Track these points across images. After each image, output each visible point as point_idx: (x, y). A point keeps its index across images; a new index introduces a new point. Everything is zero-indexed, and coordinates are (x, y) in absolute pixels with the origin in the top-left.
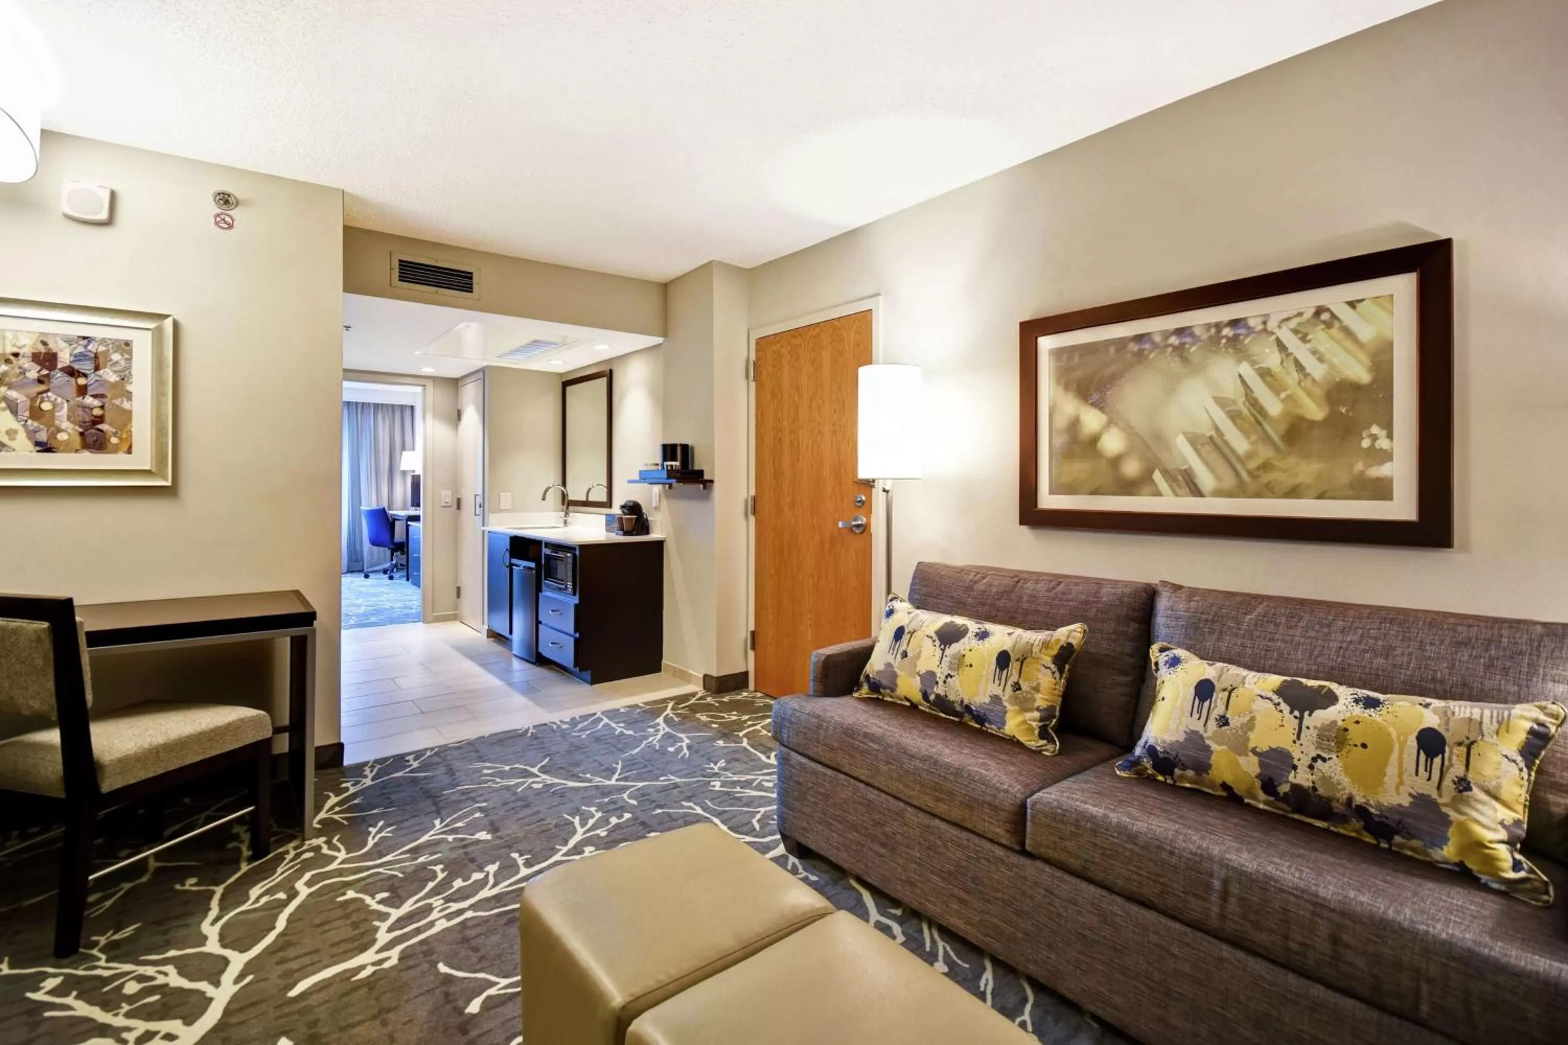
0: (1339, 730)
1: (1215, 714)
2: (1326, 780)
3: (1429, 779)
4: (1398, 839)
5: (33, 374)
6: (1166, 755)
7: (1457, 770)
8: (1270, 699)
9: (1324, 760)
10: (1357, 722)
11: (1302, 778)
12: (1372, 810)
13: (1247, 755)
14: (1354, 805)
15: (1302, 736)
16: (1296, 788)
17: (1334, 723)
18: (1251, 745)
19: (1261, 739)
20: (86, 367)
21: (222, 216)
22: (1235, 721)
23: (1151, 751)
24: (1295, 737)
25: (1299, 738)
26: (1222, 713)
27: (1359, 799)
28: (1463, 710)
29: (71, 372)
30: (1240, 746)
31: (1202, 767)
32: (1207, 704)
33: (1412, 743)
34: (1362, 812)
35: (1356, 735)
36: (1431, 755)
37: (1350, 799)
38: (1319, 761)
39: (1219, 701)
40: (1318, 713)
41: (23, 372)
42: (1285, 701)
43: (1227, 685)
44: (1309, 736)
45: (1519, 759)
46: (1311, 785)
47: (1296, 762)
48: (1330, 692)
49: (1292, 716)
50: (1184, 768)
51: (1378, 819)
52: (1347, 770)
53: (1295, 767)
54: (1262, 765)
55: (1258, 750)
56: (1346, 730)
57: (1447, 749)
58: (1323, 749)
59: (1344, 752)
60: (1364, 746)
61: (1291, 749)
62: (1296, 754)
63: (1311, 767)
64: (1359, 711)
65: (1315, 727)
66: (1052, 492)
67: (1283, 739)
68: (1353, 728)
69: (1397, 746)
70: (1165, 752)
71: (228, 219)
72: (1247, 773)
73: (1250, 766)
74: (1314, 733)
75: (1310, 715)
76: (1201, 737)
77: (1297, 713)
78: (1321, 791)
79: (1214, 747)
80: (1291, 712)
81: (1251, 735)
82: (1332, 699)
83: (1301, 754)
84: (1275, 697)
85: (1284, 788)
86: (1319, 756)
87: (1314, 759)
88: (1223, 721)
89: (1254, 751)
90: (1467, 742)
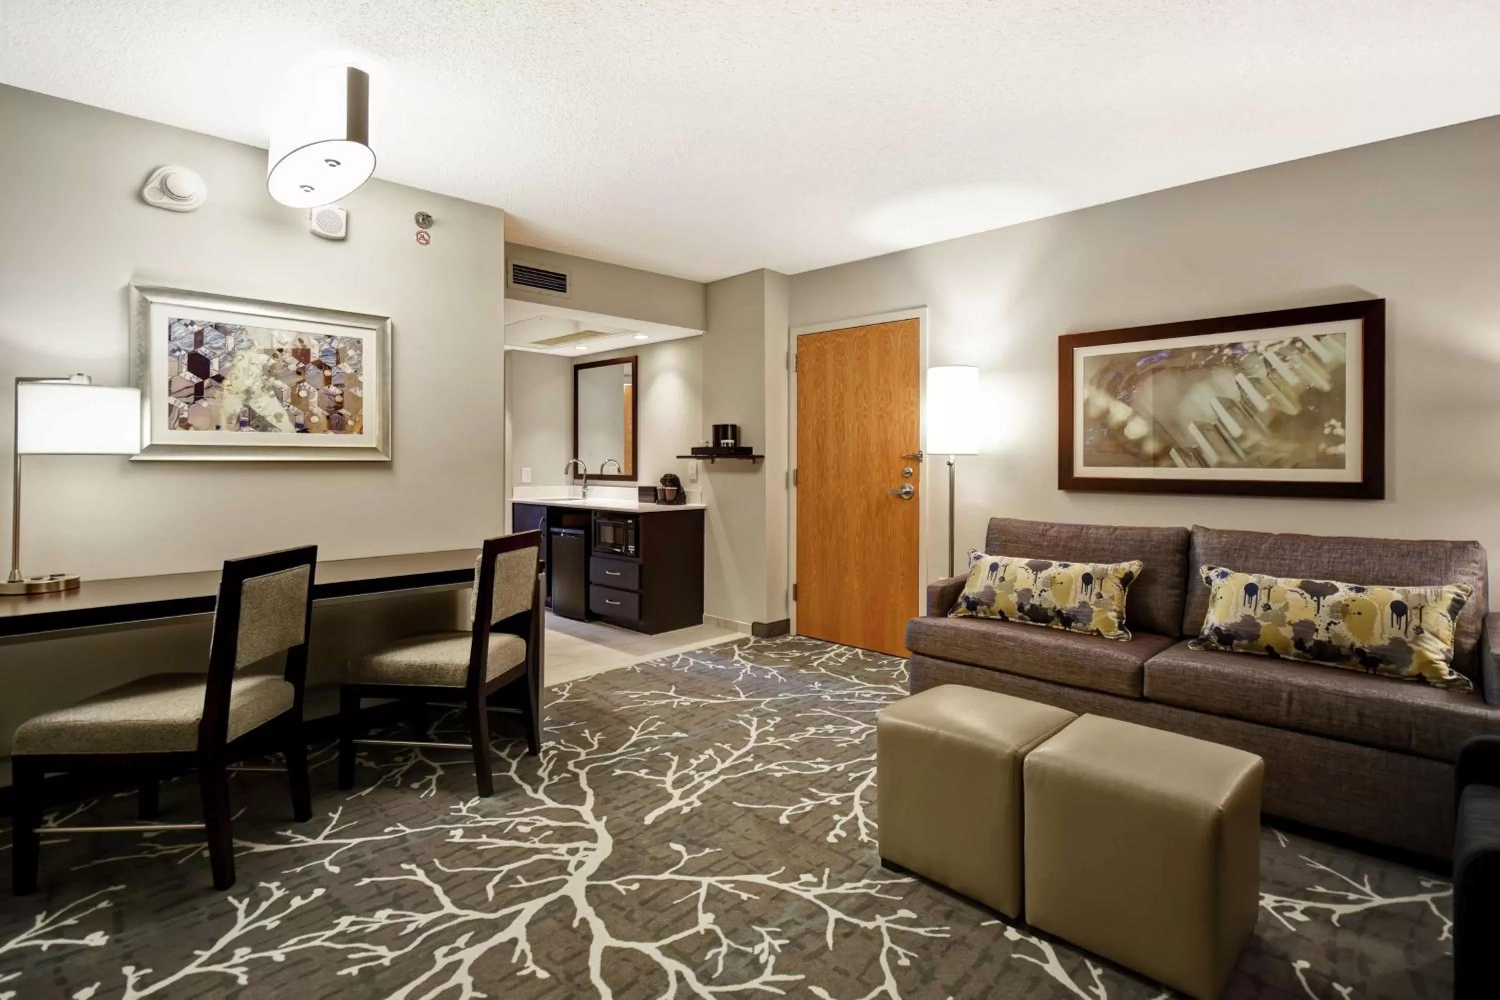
0: (1344, 605)
1: (1261, 604)
2: (1337, 636)
3: (1400, 629)
4: (1381, 666)
5: (293, 367)
6: (1228, 632)
7: (1415, 622)
8: (1296, 592)
9: (1336, 624)
10: (1354, 601)
11: (1322, 636)
12: (1366, 650)
13: (1284, 626)
14: (1355, 648)
15: (1321, 612)
16: (1319, 643)
17: (1340, 602)
18: (1288, 620)
19: (1293, 616)
20: (331, 361)
21: (422, 234)
22: (1275, 607)
23: (1217, 631)
24: (1316, 613)
25: (1318, 612)
26: (1266, 603)
27: (1358, 645)
28: (1414, 591)
29: (321, 366)
30: (1280, 620)
31: (1254, 637)
32: (1254, 598)
33: (1388, 610)
34: (1360, 652)
35: (1354, 608)
36: (1400, 616)
37: (1352, 646)
38: (1333, 625)
39: (1263, 596)
40: (1329, 598)
41: (287, 365)
42: (1307, 592)
43: (1266, 585)
44: (1325, 611)
45: (1448, 615)
46: (1328, 639)
47: (1317, 627)
48: (1333, 585)
49: (1312, 601)
50: (1241, 639)
51: (1369, 655)
52: (1350, 628)
53: (1317, 631)
54: (1295, 631)
55: (1293, 623)
56: (1348, 606)
57: (1409, 612)
58: (1335, 618)
59: (1348, 617)
60: (1360, 614)
61: (1314, 620)
62: (1317, 622)
63: (1327, 629)
64: (1353, 594)
65: (1329, 606)
66: (1087, 464)
67: (1309, 614)
68: (1352, 605)
69: (1379, 613)
70: (1228, 630)
71: (426, 236)
72: (1285, 638)
73: (1288, 633)
74: (1328, 609)
75: (1324, 599)
76: (1253, 619)
77: (1315, 599)
78: (1334, 643)
79: (1262, 623)
80: (1312, 598)
81: (1287, 614)
82: (1335, 590)
83: (1321, 622)
84: (1299, 590)
85: (1310, 644)
86: (1332, 623)
87: (1329, 624)
88: (1267, 607)
89: (1290, 623)
90: (1420, 607)
